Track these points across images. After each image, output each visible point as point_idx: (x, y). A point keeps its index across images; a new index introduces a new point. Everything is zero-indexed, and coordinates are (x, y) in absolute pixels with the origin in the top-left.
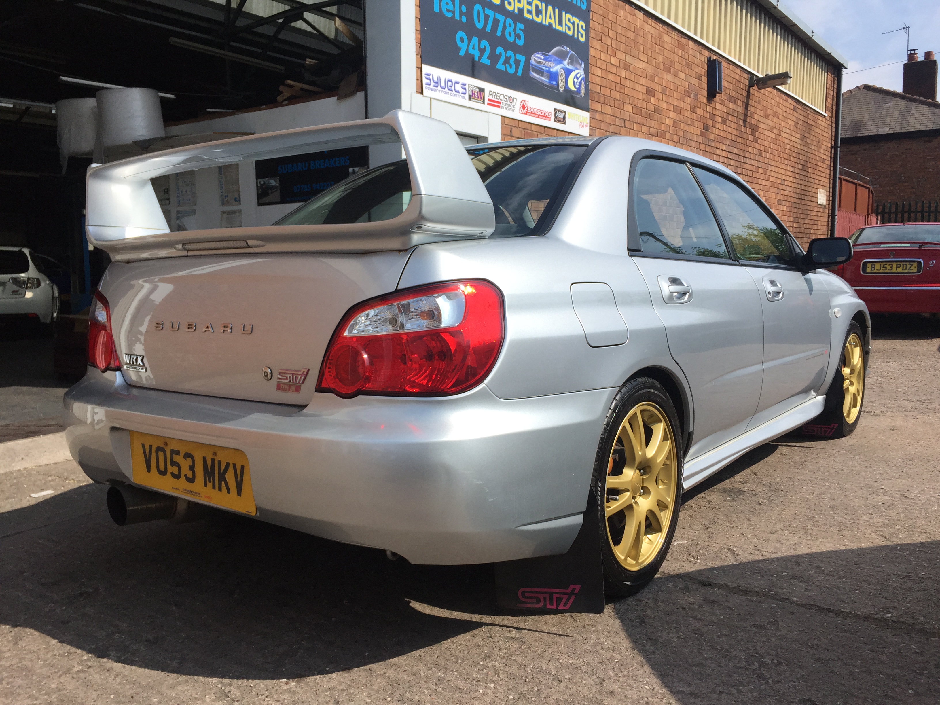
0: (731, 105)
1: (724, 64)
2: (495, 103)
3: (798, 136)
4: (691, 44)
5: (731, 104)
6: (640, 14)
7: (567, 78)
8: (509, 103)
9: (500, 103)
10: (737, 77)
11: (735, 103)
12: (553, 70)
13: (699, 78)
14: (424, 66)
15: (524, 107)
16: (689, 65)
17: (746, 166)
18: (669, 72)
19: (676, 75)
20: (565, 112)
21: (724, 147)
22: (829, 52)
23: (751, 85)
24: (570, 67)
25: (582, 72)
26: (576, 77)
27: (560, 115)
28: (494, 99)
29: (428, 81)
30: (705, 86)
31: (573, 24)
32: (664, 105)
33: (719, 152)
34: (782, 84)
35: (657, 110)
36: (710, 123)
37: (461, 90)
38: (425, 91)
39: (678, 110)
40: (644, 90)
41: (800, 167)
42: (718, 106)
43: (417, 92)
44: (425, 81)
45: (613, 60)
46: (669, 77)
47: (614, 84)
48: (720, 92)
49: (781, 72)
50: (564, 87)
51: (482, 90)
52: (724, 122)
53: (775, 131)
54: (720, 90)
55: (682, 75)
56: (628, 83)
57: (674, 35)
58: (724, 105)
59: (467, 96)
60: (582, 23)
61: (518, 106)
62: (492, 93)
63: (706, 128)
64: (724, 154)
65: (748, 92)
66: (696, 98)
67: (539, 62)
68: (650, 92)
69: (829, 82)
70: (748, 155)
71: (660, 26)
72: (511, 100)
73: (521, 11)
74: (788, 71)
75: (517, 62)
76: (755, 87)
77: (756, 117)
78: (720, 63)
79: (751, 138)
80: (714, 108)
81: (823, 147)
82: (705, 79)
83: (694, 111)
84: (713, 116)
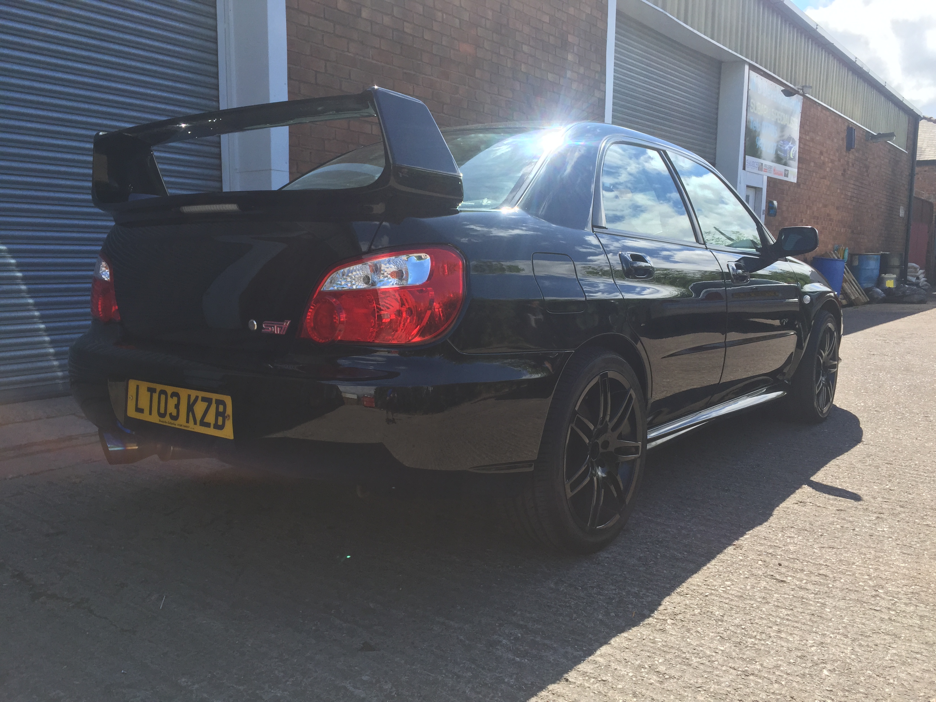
0: (857, 154)
1: (855, 129)
3: (890, 169)
4: (840, 120)
6: (820, 108)
7: (790, 152)
9: (767, 170)
10: (861, 136)
11: (859, 153)
12: (786, 148)
14: (747, 157)
15: (774, 170)
16: (839, 133)
17: (863, 193)
18: (829, 139)
19: (833, 141)
20: (788, 171)
21: (852, 182)
22: (912, 108)
23: (868, 141)
24: (792, 146)
25: (796, 147)
26: (793, 151)
27: (786, 173)
30: (845, 144)
31: (794, 122)
32: (827, 160)
33: (850, 185)
35: (824, 163)
36: (846, 167)
38: (746, 168)
39: (832, 161)
40: (818, 152)
41: (890, 191)
42: (851, 156)
43: (743, 169)
44: (746, 164)
45: (808, 138)
46: (829, 142)
47: (807, 151)
49: (888, 131)
50: (789, 157)
51: (762, 164)
52: (853, 165)
53: (878, 168)
54: (853, 145)
55: (835, 140)
56: (813, 150)
57: (833, 116)
58: (853, 155)
59: (757, 168)
60: (798, 121)
61: (772, 170)
62: (766, 165)
63: (844, 170)
64: (852, 186)
65: (866, 144)
67: (781, 146)
68: (821, 153)
69: (910, 129)
70: (864, 186)
71: (828, 113)
72: (770, 167)
73: (777, 120)
74: (894, 131)
75: (774, 146)
76: (871, 142)
77: (869, 160)
79: (865, 174)
80: (849, 158)
81: (904, 176)
83: (839, 160)
84: (848, 163)
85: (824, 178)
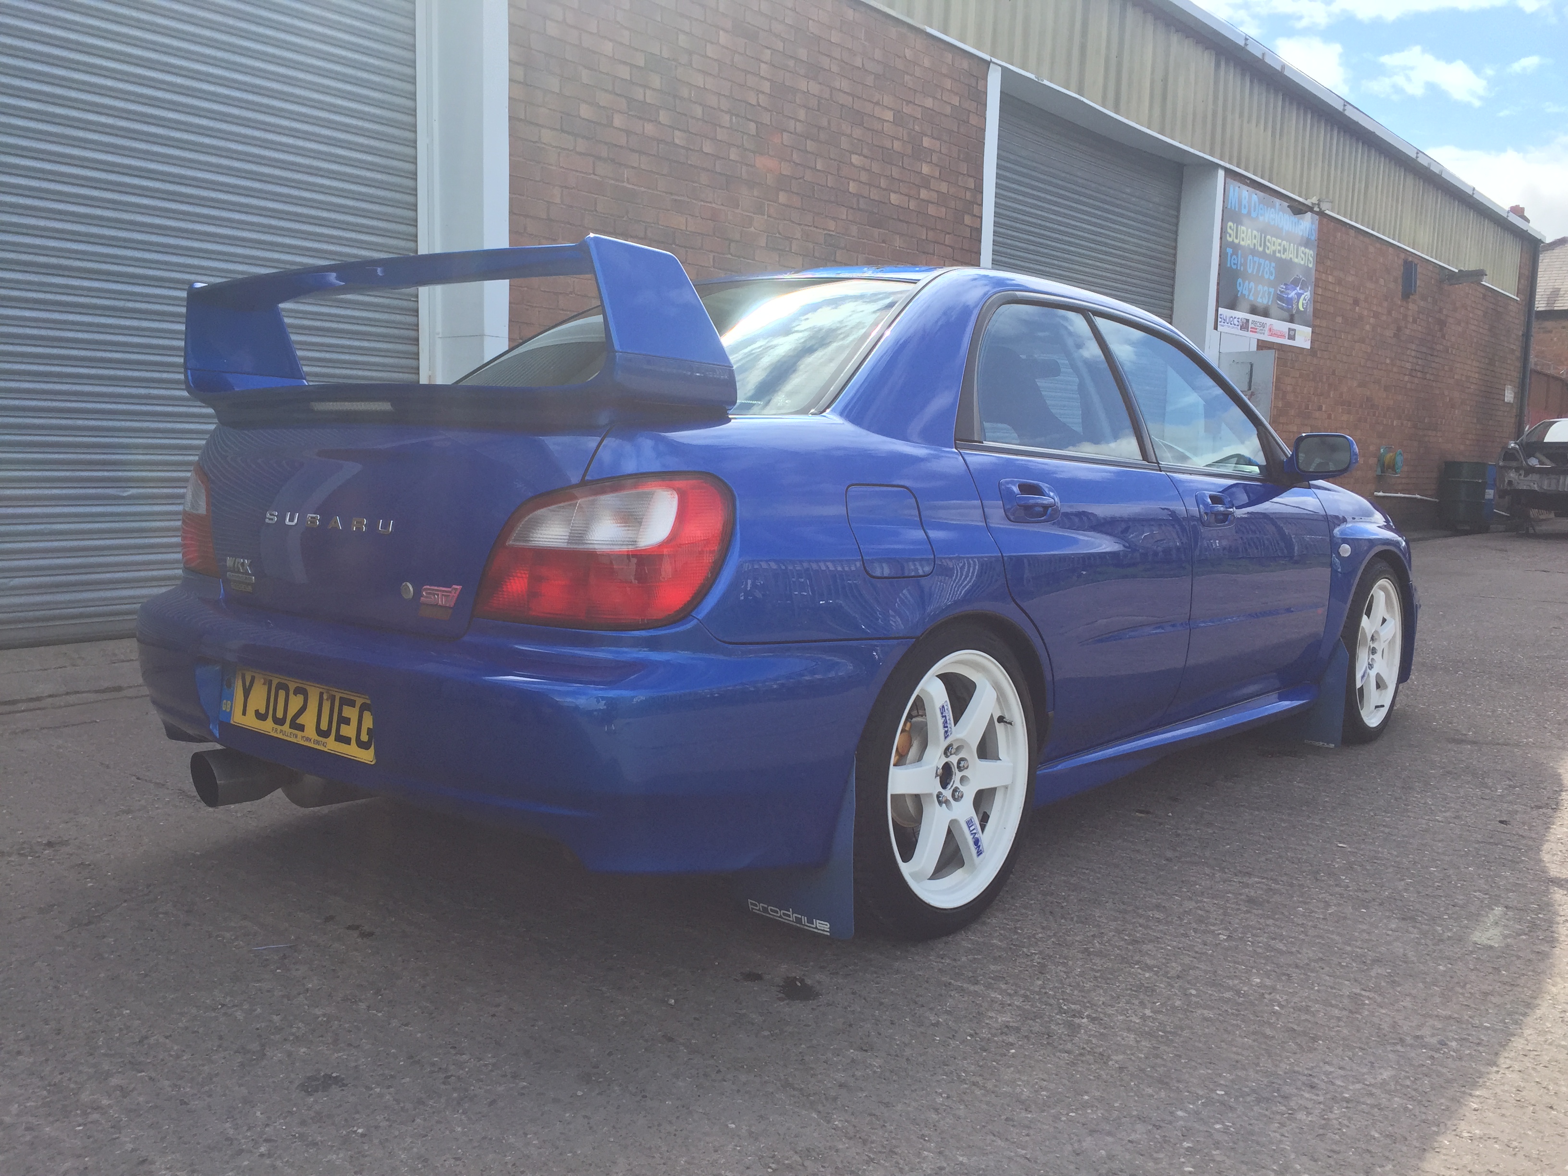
1: (1419, 264)
2: (1254, 330)
3: (1487, 327)
4: (1391, 250)
5: (1423, 302)
6: (1352, 232)
7: (1298, 302)
8: (1262, 329)
9: (1256, 329)
10: (1431, 275)
11: (1426, 300)
13: (1396, 282)
15: (1270, 330)
16: (1388, 271)
17: (1434, 365)
18: (1372, 280)
19: (1377, 283)
20: (1295, 330)
23: (1444, 281)
24: (1301, 291)
25: (1308, 293)
26: (1305, 299)
27: (1292, 333)
28: (1253, 327)
30: (1400, 287)
31: (1305, 254)
33: (1408, 352)
35: (1360, 318)
36: (1403, 324)
37: (1237, 323)
38: (1219, 327)
39: (1376, 315)
40: (1350, 301)
41: (1487, 361)
42: (1411, 306)
43: (1214, 329)
44: (1219, 320)
45: (1331, 279)
46: (1370, 285)
47: (1331, 300)
48: (1413, 292)
50: (1296, 309)
51: (1248, 321)
53: (1463, 324)
54: (1414, 289)
55: (1382, 281)
56: (1341, 297)
57: (1378, 245)
58: (1416, 304)
59: (1239, 327)
60: (1311, 252)
61: (1267, 329)
62: (1253, 322)
64: (1413, 353)
65: (1439, 286)
66: (1392, 301)
67: (1282, 292)
68: (1356, 302)
69: (1524, 260)
70: (1435, 353)
71: (1368, 240)
72: (1263, 325)
73: (1274, 252)
74: (1484, 268)
75: (1269, 293)
76: (1450, 283)
77: (1445, 312)
78: (1416, 265)
79: (1439, 334)
80: (1408, 309)
81: (1513, 336)
82: (1400, 281)
84: (1405, 316)
85: (1361, 340)
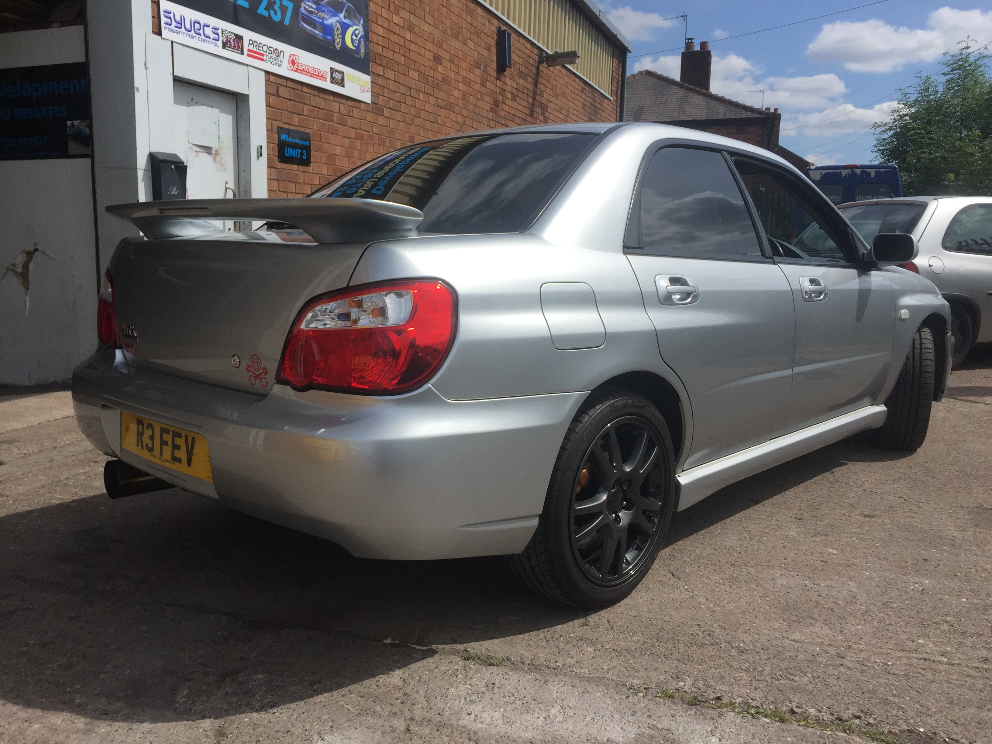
1: (513, 35)
2: (257, 55)
3: (586, 118)
4: (480, 10)
5: (521, 80)
7: (343, 34)
8: (274, 56)
9: (263, 55)
10: (527, 52)
11: (525, 79)
12: (327, 22)
13: (489, 49)
15: (293, 62)
16: (477, 33)
20: (343, 73)
22: (615, 33)
23: (540, 62)
24: (347, 21)
25: (361, 28)
26: (354, 33)
27: (337, 76)
28: (255, 49)
29: (169, 20)
30: (494, 58)
32: (452, 75)
34: (570, 63)
36: (500, 98)
37: (212, 36)
38: (164, 32)
39: (467, 82)
42: (508, 81)
43: (154, 32)
44: (163, 20)
45: (396, 19)
46: (457, 44)
47: (397, 47)
48: (509, 66)
49: (569, 50)
50: (340, 44)
52: (514, 98)
53: (564, 112)
54: (510, 63)
56: (413, 47)
58: (514, 81)
59: (220, 43)
61: (286, 61)
63: (496, 104)
65: (538, 68)
66: (485, 71)
67: (311, 12)
68: (437, 59)
69: (615, 65)
72: (278, 53)
74: (577, 50)
75: (284, 9)
76: (545, 64)
77: (545, 95)
78: (510, 35)
80: (504, 83)
82: (494, 50)
83: (483, 84)
84: (503, 91)
85: (450, 107)
